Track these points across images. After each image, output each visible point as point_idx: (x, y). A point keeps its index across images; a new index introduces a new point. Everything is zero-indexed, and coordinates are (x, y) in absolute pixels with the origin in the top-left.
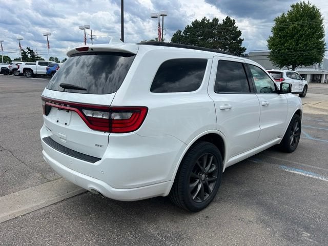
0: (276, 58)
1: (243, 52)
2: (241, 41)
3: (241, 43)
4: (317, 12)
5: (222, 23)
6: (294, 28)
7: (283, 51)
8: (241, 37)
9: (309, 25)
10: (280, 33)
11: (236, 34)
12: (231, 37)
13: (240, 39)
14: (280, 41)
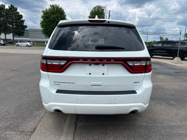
0: (47, 33)
1: (25, 28)
2: (23, 21)
3: (23, 23)
4: (63, 11)
5: (8, 8)
6: (54, 18)
7: (50, 29)
8: (23, 19)
9: (61, 17)
10: (47, 20)
11: (20, 17)
12: (16, 18)
13: (22, 20)
14: (48, 24)
